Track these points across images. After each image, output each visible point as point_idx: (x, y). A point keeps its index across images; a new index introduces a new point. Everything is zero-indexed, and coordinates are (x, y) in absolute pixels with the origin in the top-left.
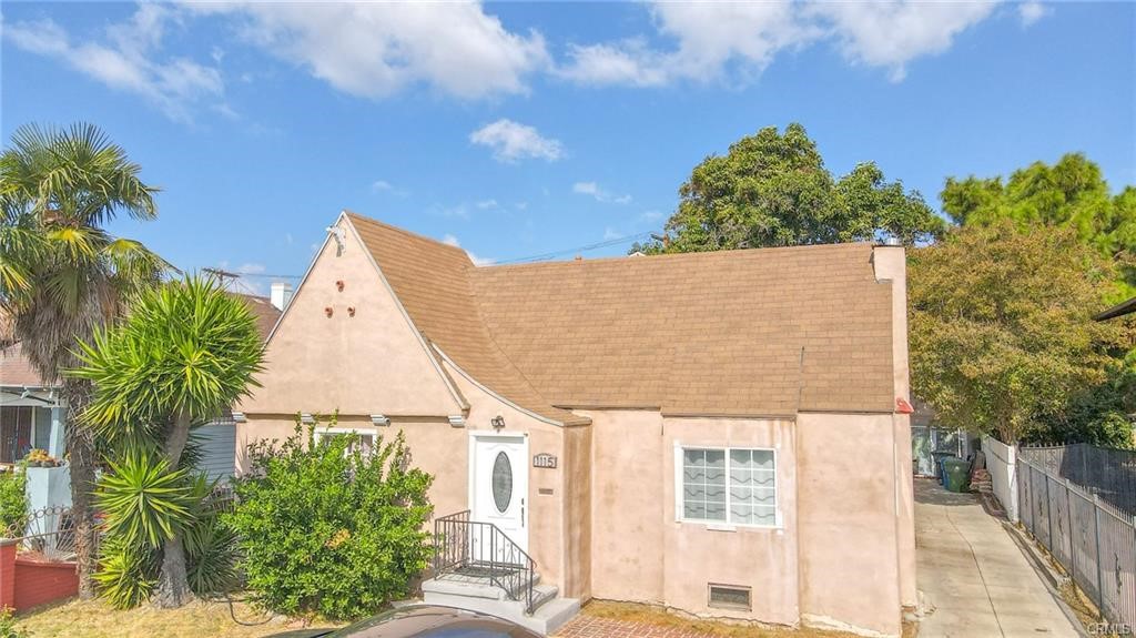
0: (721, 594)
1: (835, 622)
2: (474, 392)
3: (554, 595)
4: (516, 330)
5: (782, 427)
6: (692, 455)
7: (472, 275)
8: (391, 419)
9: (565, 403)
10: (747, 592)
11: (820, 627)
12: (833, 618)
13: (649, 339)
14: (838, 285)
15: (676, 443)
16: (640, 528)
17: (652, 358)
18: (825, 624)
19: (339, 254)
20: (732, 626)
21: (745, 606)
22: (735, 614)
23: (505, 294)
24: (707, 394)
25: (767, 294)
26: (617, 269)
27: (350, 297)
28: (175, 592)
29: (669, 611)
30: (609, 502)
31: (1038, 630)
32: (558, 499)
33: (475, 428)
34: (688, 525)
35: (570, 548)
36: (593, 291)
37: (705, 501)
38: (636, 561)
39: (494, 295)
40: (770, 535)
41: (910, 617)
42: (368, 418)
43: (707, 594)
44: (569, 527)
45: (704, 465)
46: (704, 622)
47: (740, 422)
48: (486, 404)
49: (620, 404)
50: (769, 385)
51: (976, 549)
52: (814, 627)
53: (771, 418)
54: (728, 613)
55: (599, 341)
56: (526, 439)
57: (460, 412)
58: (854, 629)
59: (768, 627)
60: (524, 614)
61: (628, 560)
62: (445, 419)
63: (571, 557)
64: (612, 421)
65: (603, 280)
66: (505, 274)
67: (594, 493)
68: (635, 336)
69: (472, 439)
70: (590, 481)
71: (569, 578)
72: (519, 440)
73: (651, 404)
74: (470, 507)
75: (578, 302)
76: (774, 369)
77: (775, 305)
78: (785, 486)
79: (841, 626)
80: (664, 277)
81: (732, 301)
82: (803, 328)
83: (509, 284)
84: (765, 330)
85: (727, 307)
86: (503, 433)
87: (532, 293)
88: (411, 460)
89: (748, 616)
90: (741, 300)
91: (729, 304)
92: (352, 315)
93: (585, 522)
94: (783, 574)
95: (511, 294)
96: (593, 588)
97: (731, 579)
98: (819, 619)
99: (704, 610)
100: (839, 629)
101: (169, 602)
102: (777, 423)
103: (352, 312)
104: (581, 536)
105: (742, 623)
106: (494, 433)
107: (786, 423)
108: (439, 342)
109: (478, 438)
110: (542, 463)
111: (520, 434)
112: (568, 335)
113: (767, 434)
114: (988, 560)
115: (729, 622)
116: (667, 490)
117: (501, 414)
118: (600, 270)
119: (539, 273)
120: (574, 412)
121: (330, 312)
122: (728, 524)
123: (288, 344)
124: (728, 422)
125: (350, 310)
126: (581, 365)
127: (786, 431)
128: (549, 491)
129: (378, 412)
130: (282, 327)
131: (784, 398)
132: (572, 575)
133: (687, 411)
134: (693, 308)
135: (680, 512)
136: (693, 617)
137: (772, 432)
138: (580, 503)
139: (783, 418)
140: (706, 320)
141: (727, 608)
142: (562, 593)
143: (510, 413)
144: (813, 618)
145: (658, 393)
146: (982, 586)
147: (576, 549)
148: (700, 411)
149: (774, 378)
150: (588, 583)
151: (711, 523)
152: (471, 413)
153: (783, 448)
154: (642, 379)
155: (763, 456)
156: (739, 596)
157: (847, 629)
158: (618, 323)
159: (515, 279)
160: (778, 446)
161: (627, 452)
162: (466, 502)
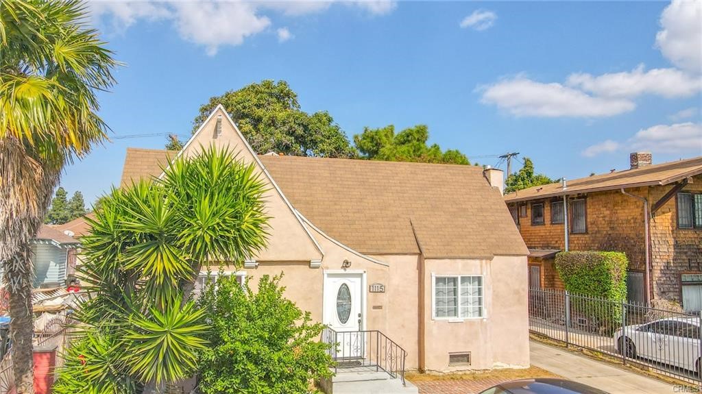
0: (455, 358)
1: (503, 365)
5: (486, 263)
6: (440, 280)
8: (260, 264)
10: (468, 355)
11: (496, 368)
12: (502, 362)
13: (390, 212)
14: (475, 188)
18: (499, 366)
20: (462, 375)
21: (467, 362)
22: (463, 368)
24: (443, 246)
25: (443, 189)
32: (386, 312)
33: (327, 268)
34: (438, 321)
36: (338, 179)
37: (446, 306)
40: (479, 322)
43: (448, 359)
45: (446, 286)
46: (447, 375)
47: (466, 261)
48: (335, 253)
53: (481, 258)
54: (460, 368)
55: (359, 211)
56: (365, 275)
58: (512, 366)
59: (480, 372)
62: (308, 263)
68: (380, 209)
69: (325, 276)
72: (360, 275)
74: (324, 322)
75: (331, 185)
76: (469, 232)
77: (449, 196)
78: (488, 295)
79: (506, 366)
80: (379, 174)
81: (426, 192)
82: (470, 210)
84: (451, 210)
85: (425, 196)
86: (349, 271)
87: (295, 177)
89: (469, 368)
91: (425, 194)
94: (486, 342)
97: (460, 349)
99: (446, 368)
100: (505, 368)
102: (484, 261)
105: (467, 372)
106: (342, 271)
107: (488, 261)
109: (330, 275)
110: (375, 289)
111: (360, 272)
113: (479, 267)
115: (460, 373)
116: (427, 302)
117: (347, 258)
122: (460, 318)
124: (460, 261)
126: (355, 226)
127: (488, 265)
128: (379, 307)
133: (439, 255)
134: (406, 195)
135: (434, 314)
136: (441, 374)
137: (481, 266)
139: (486, 259)
140: (417, 202)
141: (458, 365)
143: (354, 258)
144: (496, 364)
148: (445, 255)
151: (452, 319)
153: (487, 275)
156: (465, 358)
157: (508, 367)
160: (485, 274)
162: (321, 319)
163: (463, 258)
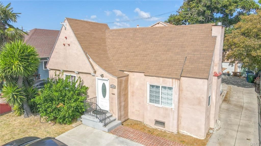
0: (157, 122)
1: (187, 133)
2: (96, 67)
3: (115, 120)
4: (115, 48)
5: (175, 81)
6: (152, 86)
7: (107, 32)
8: (79, 73)
9: (122, 70)
10: (164, 123)
11: (183, 133)
12: (187, 132)
13: (146, 52)
14: (200, 37)
15: (148, 83)
16: (140, 103)
17: (145, 58)
18: (184, 133)
19: (65, 30)
20: (160, 131)
21: (163, 126)
22: (161, 128)
23: (114, 37)
24: (157, 70)
25: (180, 40)
26: (142, 31)
27: (68, 41)
28: (27, 114)
29: (145, 125)
30: (133, 96)
31: (247, 139)
32: (116, 96)
33: (97, 76)
34: (150, 104)
35: (120, 108)
36: (135, 37)
37: (154, 99)
38: (139, 111)
39: (111, 37)
40: (171, 109)
41: (211, 131)
42: (74, 72)
43: (154, 122)
44: (120, 103)
45: (154, 89)
46: (153, 129)
47: (164, 79)
48: (100, 71)
49: (135, 71)
50: (174, 68)
51: (245, 105)
52: (182, 133)
53: (173, 78)
54: (159, 127)
55: (134, 52)
56: (108, 80)
57: (93, 72)
58: (192, 135)
59: (169, 132)
60: (103, 126)
61: (137, 111)
62: (90, 74)
63: (120, 110)
64: (133, 75)
65: (138, 34)
66: (114, 32)
67: (129, 93)
68: (143, 51)
69: (97, 80)
70: (128, 90)
71: (119, 115)
72: (107, 80)
73: (143, 72)
74: (97, 96)
75: (131, 40)
76: (176, 63)
77: (181, 43)
78: (175, 97)
79: (189, 134)
80: (153, 34)
81: (170, 42)
82: (188, 51)
83: (115, 35)
84: (177, 51)
85: (168, 43)
86: (103, 78)
87: (120, 37)
88: (84, 83)
89: (164, 129)
90: (172, 42)
91: (169, 42)
92: (69, 46)
93: (126, 101)
94: (173, 120)
95: (115, 37)
96: (129, 116)
98: (183, 131)
99: (153, 126)
100: (188, 135)
101: (26, 116)
102: (174, 80)
103: (69, 45)
104: (124, 104)
105: (162, 131)
106: (101, 78)
107: (176, 80)
108: (90, 53)
109: (98, 79)
110: (112, 87)
111: (107, 79)
112: (127, 50)
113: (171, 83)
114: (246, 109)
115: (159, 130)
116: (145, 95)
117: (103, 73)
118: (138, 31)
119: (123, 32)
120: (125, 72)
121: (64, 45)
122: (160, 105)
123: (57, 52)
124: (161, 79)
125: (68, 44)
126: (128, 59)
127: (176, 82)
128: (114, 94)
129: (76, 71)
130: (55, 48)
131: (177, 73)
132: (121, 115)
133: (151, 75)
134: (159, 43)
135: (148, 101)
136: (151, 127)
137: (172, 82)
138: (124, 96)
139: (176, 79)
140: (162, 47)
141: (159, 126)
142: (117, 119)
143: (105, 74)
144: (182, 131)
145: (145, 68)
146: (239, 120)
147: (122, 108)
148: (154, 75)
149: (176, 66)
150: (127, 115)
151: (156, 105)
152: (97, 73)
153: (175, 87)
154: (142, 64)
155: (170, 88)
157: (190, 135)
158: (139, 47)
159: (117, 33)
160: (174, 86)
161: (137, 83)
162: (96, 95)
163: (163, 77)
